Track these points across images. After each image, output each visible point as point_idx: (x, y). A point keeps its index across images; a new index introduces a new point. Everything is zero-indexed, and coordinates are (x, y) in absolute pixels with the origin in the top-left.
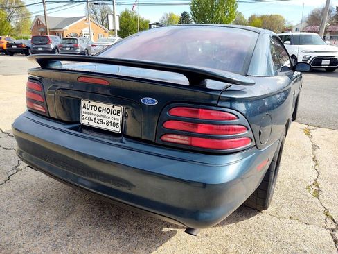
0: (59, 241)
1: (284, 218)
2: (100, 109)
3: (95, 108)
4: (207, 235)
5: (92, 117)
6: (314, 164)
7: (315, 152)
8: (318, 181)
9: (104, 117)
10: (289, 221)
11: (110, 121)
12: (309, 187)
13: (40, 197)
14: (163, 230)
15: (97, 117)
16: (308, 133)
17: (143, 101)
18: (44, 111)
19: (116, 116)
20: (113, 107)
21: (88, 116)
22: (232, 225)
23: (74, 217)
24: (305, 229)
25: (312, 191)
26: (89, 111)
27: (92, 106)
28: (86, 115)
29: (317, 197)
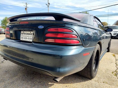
0: (7, 84)
1: (101, 82)
2: (27, 34)
3: (25, 34)
4: (66, 86)
5: (24, 37)
6: (116, 65)
7: (117, 61)
8: (117, 71)
9: (27, 36)
10: (103, 83)
12: (113, 73)
13: (7, 71)
14: (49, 83)
15: (25, 37)
16: (114, 56)
17: (39, 27)
18: (9, 37)
19: (31, 36)
20: (31, 32)
22: (78, 83)
23: (16, 77)
24: (110, 87)
25: (114, 74)
26: (23, 35)
28: (22, 37)
29: (116, 76)
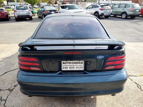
3: (70, 63)
9: (75, 65)
11: (78, 66)
15: (71, 66)
17: (98, 57)
18: (40, 69)
19: (81, 64)
20: (79, 61)
21: (66, 67)
27: (68, 62)
